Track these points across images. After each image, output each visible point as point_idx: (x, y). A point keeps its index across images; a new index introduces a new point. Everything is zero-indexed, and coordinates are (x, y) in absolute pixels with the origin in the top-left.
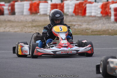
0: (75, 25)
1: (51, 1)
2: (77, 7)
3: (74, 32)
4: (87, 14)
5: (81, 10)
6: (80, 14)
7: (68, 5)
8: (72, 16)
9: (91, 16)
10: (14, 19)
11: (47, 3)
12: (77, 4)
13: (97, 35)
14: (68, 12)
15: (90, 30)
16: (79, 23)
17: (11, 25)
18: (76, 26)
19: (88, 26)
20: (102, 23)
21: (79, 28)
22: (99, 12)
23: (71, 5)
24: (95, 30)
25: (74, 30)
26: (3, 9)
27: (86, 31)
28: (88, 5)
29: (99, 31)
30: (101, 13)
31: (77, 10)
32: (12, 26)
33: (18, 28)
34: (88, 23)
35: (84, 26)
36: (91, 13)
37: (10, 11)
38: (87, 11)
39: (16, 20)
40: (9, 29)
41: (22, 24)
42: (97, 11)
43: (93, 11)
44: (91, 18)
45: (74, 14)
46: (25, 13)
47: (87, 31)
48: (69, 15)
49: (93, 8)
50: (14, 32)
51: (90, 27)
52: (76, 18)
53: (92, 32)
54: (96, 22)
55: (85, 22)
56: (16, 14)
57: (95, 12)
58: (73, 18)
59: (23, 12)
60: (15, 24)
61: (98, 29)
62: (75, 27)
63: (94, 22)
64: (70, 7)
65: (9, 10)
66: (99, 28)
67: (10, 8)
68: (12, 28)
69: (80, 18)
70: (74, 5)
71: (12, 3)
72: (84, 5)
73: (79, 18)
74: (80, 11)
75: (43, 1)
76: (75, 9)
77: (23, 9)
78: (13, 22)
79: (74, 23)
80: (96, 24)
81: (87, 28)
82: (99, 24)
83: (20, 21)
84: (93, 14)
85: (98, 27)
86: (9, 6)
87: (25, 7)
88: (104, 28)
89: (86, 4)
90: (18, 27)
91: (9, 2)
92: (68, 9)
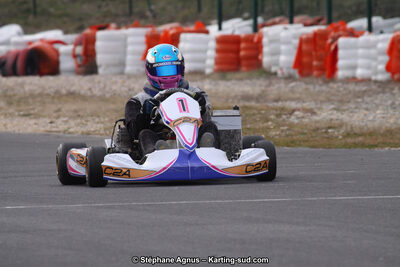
0: (292, 112)
1: (220, 28)
2: (305, 47)
3: (287, 136)
4: (340, 74)
5: (319, 59)
6: (315, 73)
7: (274, 40)
8: (290, 78)
9: (354, 80)
10: (90, 89)
11: (207, 32)
12: (304, 37)
13: (363, 145)
14: (276, 64)
15: (342, 131)
16: (306, 105)
17: (75, 111)
18: (297, 113)
19: (336, 115)
20: (390, 102)
21: (306, 120)
22: (382, 67)
23: (287, 43)
24: (357, 131)
25: (286, 128)
26: (57, 53)
27: (326, 132)
28: (342, 41)
29: (372, 133)
30: (388, 68)
31: (305, 60)
32: (77, 115)
33: (97, 120)
34: (341, 103)
35: (326, 114)
36: (354, 67)
37: (79, 61)
38: (341, 63)
39: (96, 92)
40: (66, 122)
41: (112, 106)
42: (374, 64)
43: (360, 62)
44: (352, 87)
45: (295, 73)
46: (128, 69)
47: (330, 131)
48: (279, 72)
49: (360, 51)
50: (83, 133)
51: (345, 117)
52: (300, 86)
53: (348, 135)
54: (367, 99)
55: (329, 100)
56: (100, 71)
57: (368, 67)
58: (293, 84)
59: (122, 64)
60: (90, 107)
61: (370, 125)
62: (293, 119)
63: (360, 100)
64: (283, 48)
65: (75, 56)
66: (373, 121)
67: (79, 50)
68: (79, 121)
69: (316, 86)
70: (296, 42)
71: (88, 31)
72: (330, 41)
73: (311, 87)
74: (315, 63)
75: (192, 28)
76: (300, 53)
77: (125, 53)
78: (84, 98)
79: (293, 105)
80: (367, 109)
81: (331, 120)
82: (377, 106)
83: (108, 96)
84: (360, 73)
85: (371, 118)
86: (77, 44)
87: (130, 48)
88: (392, 121)
89: (335, 39)
90: (98, 117)
91: (80, 29)
92: (276, 53)
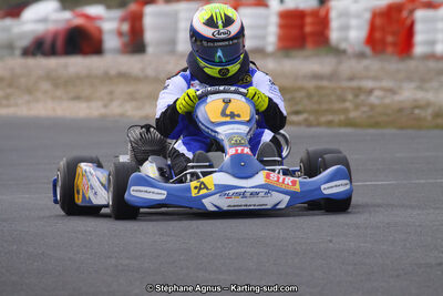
0: (370, 92)
1: (282, 2)
2: (378, 22)
3: (370, 117)
4: (418, 50)
5: (393, 34)
6: (390, 49)
7: (344, 14)
8: (361, 56)
9: (432, 56)
10: (143, 70)
11: (267, 6)
12: (378, 11)
14: (346, 39)
15: (430, 111)
16: (387, 83)
17: (130, 94)
18: (377, 93)
19: (420, 95)
21: (387, 101)
23: (358, 16)
25: (365, 109)
26: (100, 31)
27: (412, 113)
28: (420, 14)
31: (378, 35)
32: (132, 97)
34: (422, 81)
35: (408, 94)
36: (433, 43)
37: (126, 39)
38: (419, 38)
39: (150, 72)
40: (121, 105)
43: (441, 36)
44: (432, 64)
45: (368, 50)
46: (180, 48)
47: (417, 111)
48: (350, 50)
49: (441, 25)
50: (141, 118)
51: (430, 96)
52: (374, 64)
53: (437, 115)
55: (409, 79)
56: (150, 50)
58: (366, 62)
59: (173, 42)
60: (145, 89)
62: (373, 99)
64: (354, 22)
65: (120, 34)
67: (125, 27)
68: (134, 103)
69: (392, 64)
70: (368, 16)
71: (133, 7)
72: (405, 14)
73: (386, 65)
74: (389, 39)
76: (373, 28)
77: (176, 30)
78: (137, 79)
79: (369, 84)
81: (416, 100)
84: (440, 48)
86: (123, 20)
87: (182, 25)
89: (412, 12)
92: (345, 28)
